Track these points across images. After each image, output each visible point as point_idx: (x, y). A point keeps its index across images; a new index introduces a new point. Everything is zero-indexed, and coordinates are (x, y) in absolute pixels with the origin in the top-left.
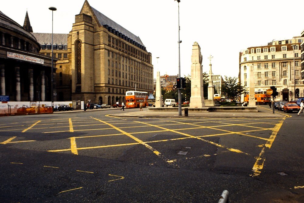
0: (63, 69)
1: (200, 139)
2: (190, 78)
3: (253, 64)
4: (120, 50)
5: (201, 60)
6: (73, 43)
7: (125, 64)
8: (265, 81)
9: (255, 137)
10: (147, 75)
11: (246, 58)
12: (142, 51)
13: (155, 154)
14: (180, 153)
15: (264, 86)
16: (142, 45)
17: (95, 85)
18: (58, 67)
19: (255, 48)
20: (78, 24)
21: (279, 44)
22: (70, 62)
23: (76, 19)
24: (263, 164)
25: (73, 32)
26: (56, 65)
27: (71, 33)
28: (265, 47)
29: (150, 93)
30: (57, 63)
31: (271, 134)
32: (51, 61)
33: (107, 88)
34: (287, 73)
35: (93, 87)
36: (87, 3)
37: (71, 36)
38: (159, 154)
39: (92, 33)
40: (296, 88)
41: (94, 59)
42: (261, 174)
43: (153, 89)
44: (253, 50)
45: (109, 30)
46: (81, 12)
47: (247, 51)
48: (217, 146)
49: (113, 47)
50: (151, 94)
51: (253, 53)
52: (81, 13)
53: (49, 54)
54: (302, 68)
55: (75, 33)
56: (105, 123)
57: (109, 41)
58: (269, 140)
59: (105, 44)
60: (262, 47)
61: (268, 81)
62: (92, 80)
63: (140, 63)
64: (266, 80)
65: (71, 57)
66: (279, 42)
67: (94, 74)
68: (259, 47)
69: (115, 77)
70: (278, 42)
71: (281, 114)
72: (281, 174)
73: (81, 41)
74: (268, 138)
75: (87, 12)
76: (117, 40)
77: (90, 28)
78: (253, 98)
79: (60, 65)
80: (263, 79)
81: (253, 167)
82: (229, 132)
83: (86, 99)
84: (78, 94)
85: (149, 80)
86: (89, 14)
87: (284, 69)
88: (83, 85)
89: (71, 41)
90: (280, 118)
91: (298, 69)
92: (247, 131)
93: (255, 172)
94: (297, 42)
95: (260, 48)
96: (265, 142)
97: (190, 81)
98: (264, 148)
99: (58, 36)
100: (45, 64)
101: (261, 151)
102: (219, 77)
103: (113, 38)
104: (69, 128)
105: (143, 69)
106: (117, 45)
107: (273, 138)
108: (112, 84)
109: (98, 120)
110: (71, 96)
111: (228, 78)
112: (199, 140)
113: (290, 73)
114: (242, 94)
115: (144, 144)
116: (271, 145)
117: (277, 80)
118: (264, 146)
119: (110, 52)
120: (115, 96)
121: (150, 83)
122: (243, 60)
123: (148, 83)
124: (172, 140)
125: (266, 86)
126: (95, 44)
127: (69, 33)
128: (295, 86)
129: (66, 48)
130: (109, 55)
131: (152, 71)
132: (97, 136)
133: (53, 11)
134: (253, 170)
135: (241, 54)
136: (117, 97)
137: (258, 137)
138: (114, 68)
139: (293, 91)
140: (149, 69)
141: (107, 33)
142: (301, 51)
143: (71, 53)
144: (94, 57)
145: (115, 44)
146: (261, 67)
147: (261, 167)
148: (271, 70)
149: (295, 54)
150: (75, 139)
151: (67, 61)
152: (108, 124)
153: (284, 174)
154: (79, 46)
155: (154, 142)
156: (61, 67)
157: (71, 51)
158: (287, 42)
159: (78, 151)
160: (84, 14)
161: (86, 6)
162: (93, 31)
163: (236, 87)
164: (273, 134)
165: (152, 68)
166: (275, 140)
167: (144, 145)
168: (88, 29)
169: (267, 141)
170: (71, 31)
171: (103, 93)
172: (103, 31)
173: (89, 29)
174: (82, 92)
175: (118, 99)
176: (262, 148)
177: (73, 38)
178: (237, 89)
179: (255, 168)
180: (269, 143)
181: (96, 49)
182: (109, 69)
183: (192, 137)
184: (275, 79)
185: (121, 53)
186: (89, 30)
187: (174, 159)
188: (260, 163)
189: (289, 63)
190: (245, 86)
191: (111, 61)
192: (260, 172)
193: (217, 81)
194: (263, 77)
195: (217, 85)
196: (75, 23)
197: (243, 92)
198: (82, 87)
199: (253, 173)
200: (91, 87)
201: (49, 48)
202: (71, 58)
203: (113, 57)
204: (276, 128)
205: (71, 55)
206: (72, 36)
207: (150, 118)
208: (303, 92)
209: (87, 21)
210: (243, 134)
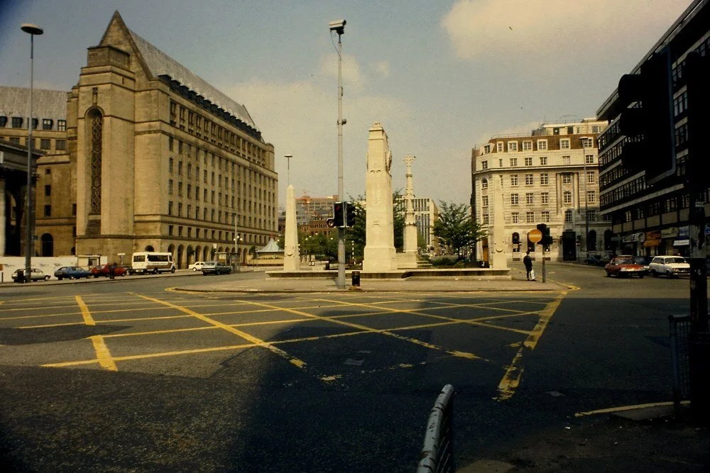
0: (54, 178)
1: (390, 334)
2: (363, 203)
3: (501, 176)
4: (198, 136)
5: (388, 165)
6: (82, 115)
7: (210, 170)
8: (528, 213)
9: (504, 328)
10: (262, 196)
11: (486, 162)
12: (252, 140)
13: (293, 365)
14: (349, 362)
15: (525, 224)
16: (252, 125)
17: (137, 219)
18: (41, 172)
19: (505, 140)
20: (96, 69)
21: (555, 133)
22: (74, 159)
23: (90, 57)
24: (518, 378)
25: (82, 89)
26: (36, 166)
27: (76, 91)
28: (525, 138)
29: (270, 238)
30: (38, 161)
31: (536, 323)
32: (27, 156)
33: (166, 226)
34: (572, 198)
35: (131, 222)
36: (118, 22)
37: (77, 97)
38: (304, 365)
39: (131, 93)
40: (590, 229)
41: (134, 155)
42: (514, 395)
43: (277, 229)
44: (500, 145)
45: (172, 89)
46: (102, 42)
47: (489, 146)
48: (426, 347)
49: (182, 128)
50: (272, 240)
51: (500, 150)
52: (104, 45)
53: (18, 138)
54: (600, 188)
55: (87, 92)
56: (169, 304)
57: (173, 114)
58: (531, 333)
59: (161, 121)
60: (520, 140)
61: (532, 213)
62: (129, 205)
63: (245, 168)
64: (529, 210)
65: (76, 148)
66: (555, 129)
67: (134, 191)
68: (514, 139)
69: (185, 201)
70: (552, 130)
71: (558, 285)
72: (553, 393)
73: (101, 109)
74: (531, 329)
75: (120, 43)
76: (191, 112)
77: (126, 80)
78: (500, 250)
79: (46, 166)
80: (523, 207)
81: (499, 383)
82: (452, 319)
83: (112, 252)
84: (93, 238)
85: (267, 208)
86: (123, 48)
87: (565, 188)
88: (105, 218)
89: (78, 109)
90: (557, 292)
91: (592, 189)
92: (488, 318)
93: (503, 393)
94: (591, 132)
95: (517, 142)
96: (525, 337)
97: (364, 212)
98: (521, 349)
99: (42, 95)
100: (8, 163)
101: (515, 355)
102: (427, 203)
103: (183, 108)
104: (81, 317)
105: (253, 182)
106: (191, 123)
107: (540, 329)
108: (177, 217)
109: (148, 299)
110: (75, 243)
111: (448, 206)
112: (387, 336)
113: (579, 196)
114: (479, 240)
115: (267, 347)
116: (535, 343)
117: (552, 212)
118: (523, 345)
119: (174, 141)
120: (186, 244)
121: (269, 215)
122: (479, 168)
123: (265, 214)
124: (330, 336)
125: (529, 224)
126: (136, 121)
127: (70, 91)
128: (587, 226)
129: (62, 126)
130: (171, 148)
131: (274, 188)
132: (154, 332)
133: (34, 35)
134: (498, 388)
135: (475, 153)
136: (190, 248)
137: (510, 329)
138: (184, 178)
139: (585, 236)
140: (267, 181)
141: (169, 95)
142: (599, 150)
143: (76, 138)
144: (134, 152)
145: (187, 121)
146: (519, 183)
147: (515, 384)
148: (539, 190)
149: (587, 156)
150: (102, 340)
151: (66, 158)
152: (176, 307)
153: (558, 394)
154: (98, 124)
155: (288, 341)
156: (48, 171)
157: (76, 133)
158: (570, 130)
159: (117, 363)
160: (110, 48)
161: (117, 28)
162: (133, 88)
163: (466, 225)
164: (542, 322)
165: (275, 180)
166: (543, 333)
167: (268, 349)
168: (120, 83)
169: (528, 335)
170: (75, 84)
171: (155, 237)
172: (159, 90)
173: (123, 83)
174: (102, 233)
175: (193, 252)
176: (518, 348)
177: (81, 102)
178: (468, 229)
179: (504, 385)
180: (532, 339)
181: (138, 131)
182: (171, 181)
183: (372, 330)
184: (547, 209)
185: (201, 143)
186: (124, 86)
187: (336, 374)
188: (513, 376)
189: (576, 175)
190: (484, 224)
191: (176, 163)
192: (513, 392)
193: (424, 213)
194: (522, 203)
195: (422, 220)
196: (86, 66)
197: (481, 236)
198: (102, 222)
199: (498, 393)
200: (126, 221)
201: (17, 123)
202: (76, 151)
203: (180, 151)
204: (547, 311)
205: (76, 144)
206: (80, 98)
207: (273, 294)
208: (603, 238)
209: (120, 64)
210: (480, 324)
